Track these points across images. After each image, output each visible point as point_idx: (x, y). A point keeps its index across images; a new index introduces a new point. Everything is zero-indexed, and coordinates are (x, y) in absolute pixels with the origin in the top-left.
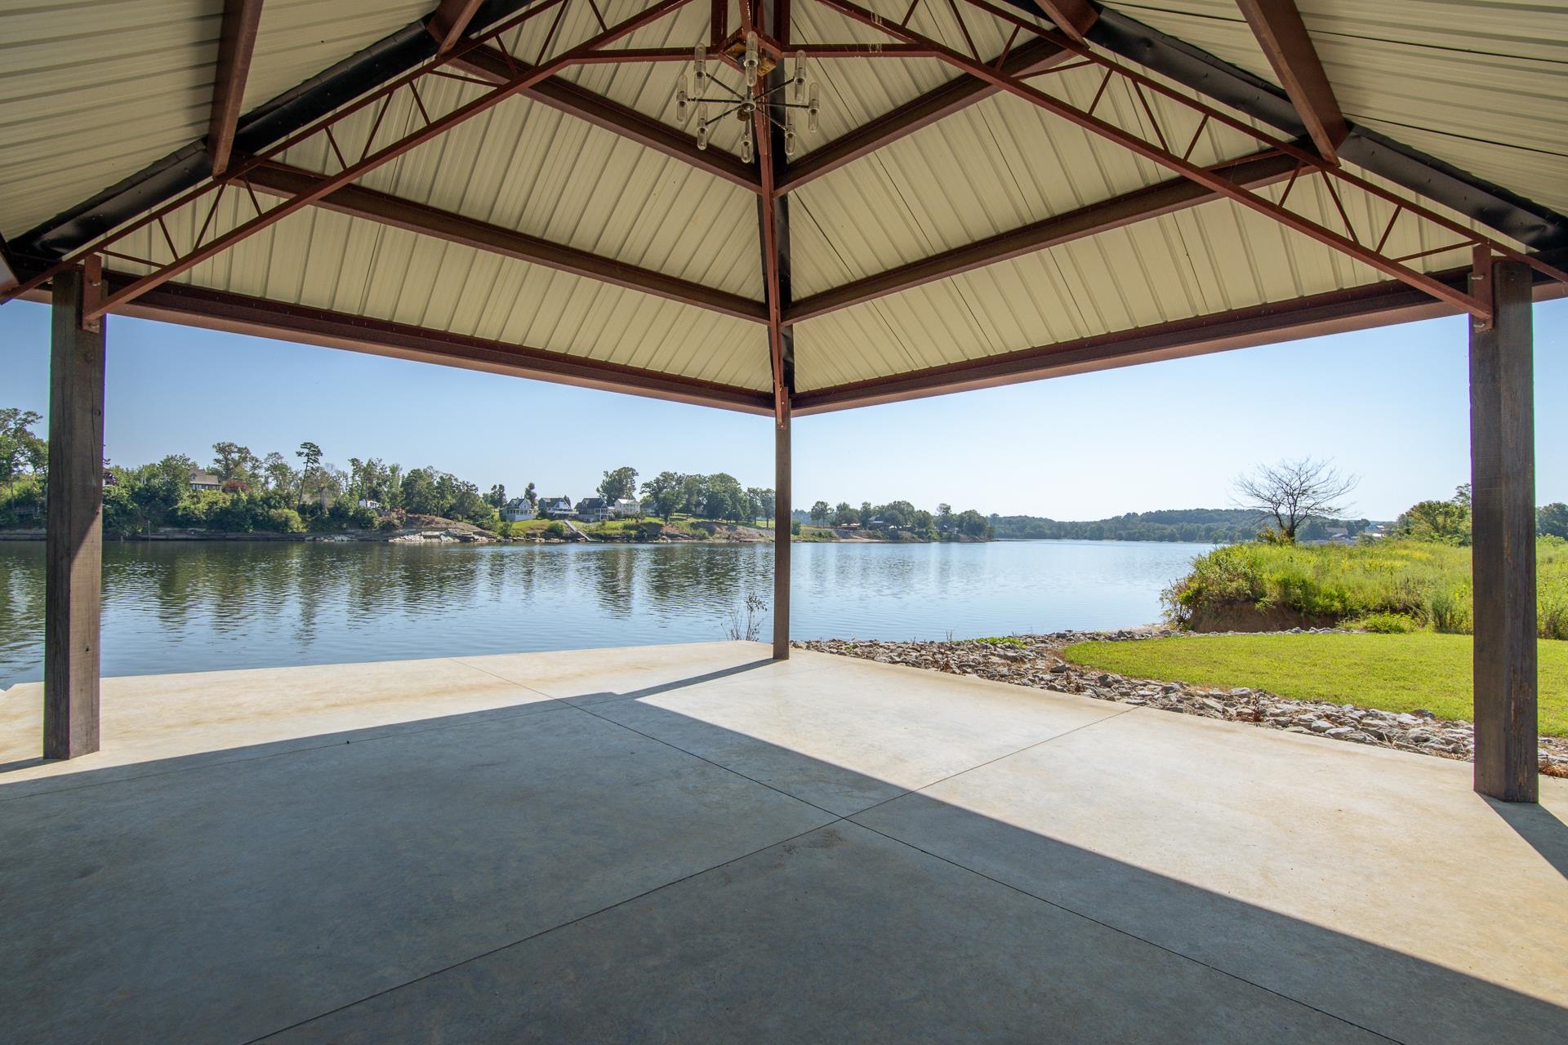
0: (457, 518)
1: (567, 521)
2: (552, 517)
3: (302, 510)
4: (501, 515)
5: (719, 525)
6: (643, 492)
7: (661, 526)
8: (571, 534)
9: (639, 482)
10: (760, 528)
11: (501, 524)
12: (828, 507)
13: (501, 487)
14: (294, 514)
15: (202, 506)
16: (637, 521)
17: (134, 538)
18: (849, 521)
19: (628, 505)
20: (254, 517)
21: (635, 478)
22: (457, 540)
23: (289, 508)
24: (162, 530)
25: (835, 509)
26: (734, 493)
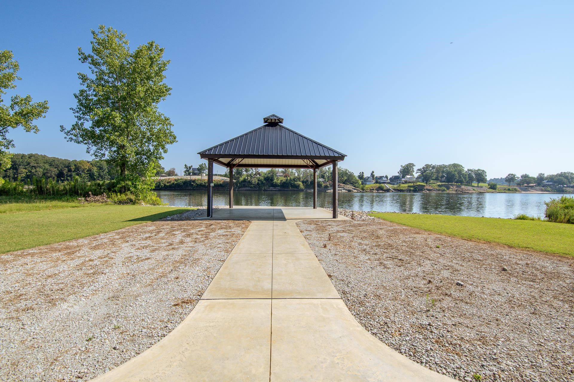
0: (347, 184)
1: (385, 185)
2: (380, 183)
3: (303, 182)
4: (362, 182)
5: (452, 185)
6: (417, 172)
7: (425, 186)
8: (387, 189)
9: (415, 169)
10: (474, 186)
11: (362, 186)
12: (516, 176)
13: (363, 173)
14: (301, 183)
15: (279, 181)
16: (414, 184)
17: (265, 190)
18: (528, 183)
19: (410, 178)
20: (291, 184)
21: (414, 167)
22: (347, 191)
23: (300, 181)
24: (270, 188)
25: (520, 177)
26: (460, 172)
